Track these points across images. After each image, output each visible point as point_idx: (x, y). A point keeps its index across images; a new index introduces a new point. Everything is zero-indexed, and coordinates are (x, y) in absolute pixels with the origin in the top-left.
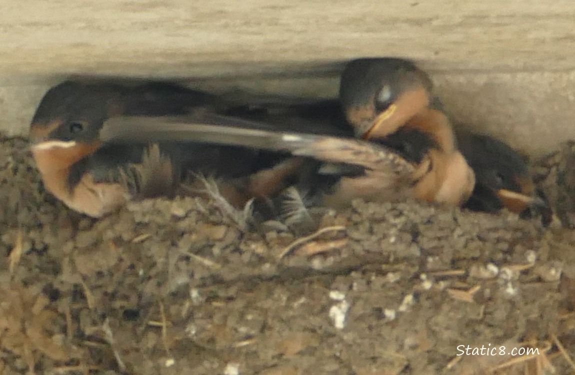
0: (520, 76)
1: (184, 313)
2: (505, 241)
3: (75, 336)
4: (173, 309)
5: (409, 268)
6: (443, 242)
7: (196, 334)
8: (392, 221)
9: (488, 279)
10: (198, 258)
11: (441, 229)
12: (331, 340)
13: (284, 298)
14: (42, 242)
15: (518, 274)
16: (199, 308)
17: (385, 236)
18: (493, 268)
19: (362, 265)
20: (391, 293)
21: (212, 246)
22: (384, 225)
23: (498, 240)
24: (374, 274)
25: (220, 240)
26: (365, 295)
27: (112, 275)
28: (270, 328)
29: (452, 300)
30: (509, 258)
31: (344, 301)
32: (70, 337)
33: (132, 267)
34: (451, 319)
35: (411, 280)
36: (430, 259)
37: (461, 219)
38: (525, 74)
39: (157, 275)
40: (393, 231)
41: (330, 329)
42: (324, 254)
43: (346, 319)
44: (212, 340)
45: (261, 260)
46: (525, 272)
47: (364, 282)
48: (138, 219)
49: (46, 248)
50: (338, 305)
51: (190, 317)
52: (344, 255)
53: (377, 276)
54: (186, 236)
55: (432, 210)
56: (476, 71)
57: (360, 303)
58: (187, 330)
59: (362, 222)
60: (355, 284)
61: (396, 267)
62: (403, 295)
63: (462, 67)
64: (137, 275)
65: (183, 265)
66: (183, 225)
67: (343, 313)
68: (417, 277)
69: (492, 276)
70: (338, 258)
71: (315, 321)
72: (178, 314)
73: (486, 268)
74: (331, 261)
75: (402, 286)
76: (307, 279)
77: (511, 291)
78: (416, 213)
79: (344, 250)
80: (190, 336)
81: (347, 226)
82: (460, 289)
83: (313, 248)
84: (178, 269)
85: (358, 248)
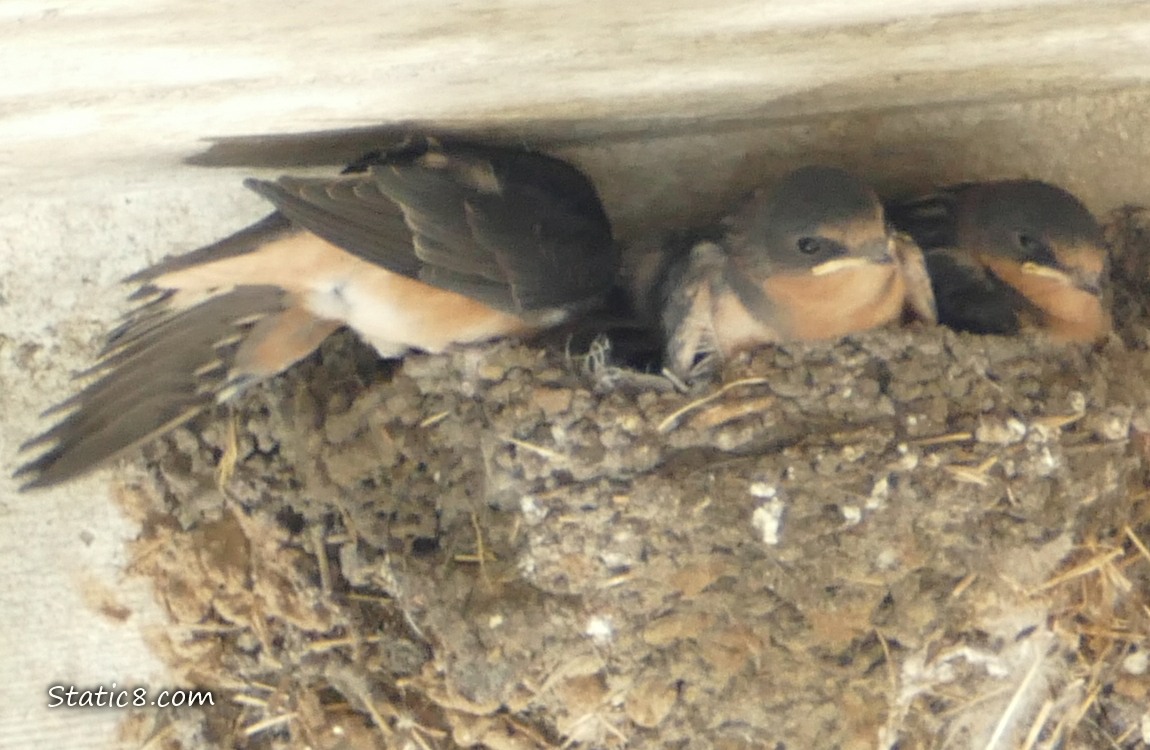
0: (1037, 106)
1: (513, 538)
2: (1033, 378)
3: (335, 589)
4: (495, 534)
5: (878, 436)
6: (932, 389)
7: (535, 570)
8: (843, 361)
9: (1012, 445)
10: (529, 447)
11: (926, 367)
12: (758, 564)
13: (677, 502)
14: (271, 439)
15: (1059, 431)
16: (537, 528)
17: (834, 389)
18: (1017, 427)
19: (800, 438)
20: (852, 480)
21: (549, 425)
22: (830, 370)
23: (1022, 379)
24: (821, 450)
25: (563, 414)
26: (809, 486)
27: (387, 482)
28: (656, 553)
29: (954, 483)
30: (1042, 406)
31: (775, 499)
32: (328, 592)
33: (422, 467)
34: (954, 516)
35: (881, 456)
36: (912, 420)
37: (957, 350)
38: (1047, 102)
39: (464, 478)
40: (847, 379)
41: (756, 544)
42: (735, 424)
43: (780, 530)
44: (561, 580)
45: (634, 439)
46: (1071, 428)
47: (806, 464)
48: (425, 388)
49: (276, 450)
50: (766, 505)
51: (524, 543)
52: (769, 424)
53: (826, 453)
54: (505, 412)
55: (909, 339)
56: (964, 104)
57: (801, 500)
58: (520, 565)
59: (793, 368)
60: (791, 469)
61: (857, 435)
62: (871, 482)
63: (939, 98)
64: (431, 480)
65: (505, 461)
66: (499, 394)
67: (775, 517)
68: (892, 449)
69: (1018, 439)
70: (760, 429)
71: (730, 535)
72: (504, 538)
73: (1006, 427)
74: (747, 435)
75: (870, 467)
76: (714, 466)
77: (1050, 461)
78: (882, 344)
79: (768, 415)
80: (525, 575)
81: (768, 376)
82: (965, 464)
83: (717, 415)
84: (498, 468)
85: (791, 409)
